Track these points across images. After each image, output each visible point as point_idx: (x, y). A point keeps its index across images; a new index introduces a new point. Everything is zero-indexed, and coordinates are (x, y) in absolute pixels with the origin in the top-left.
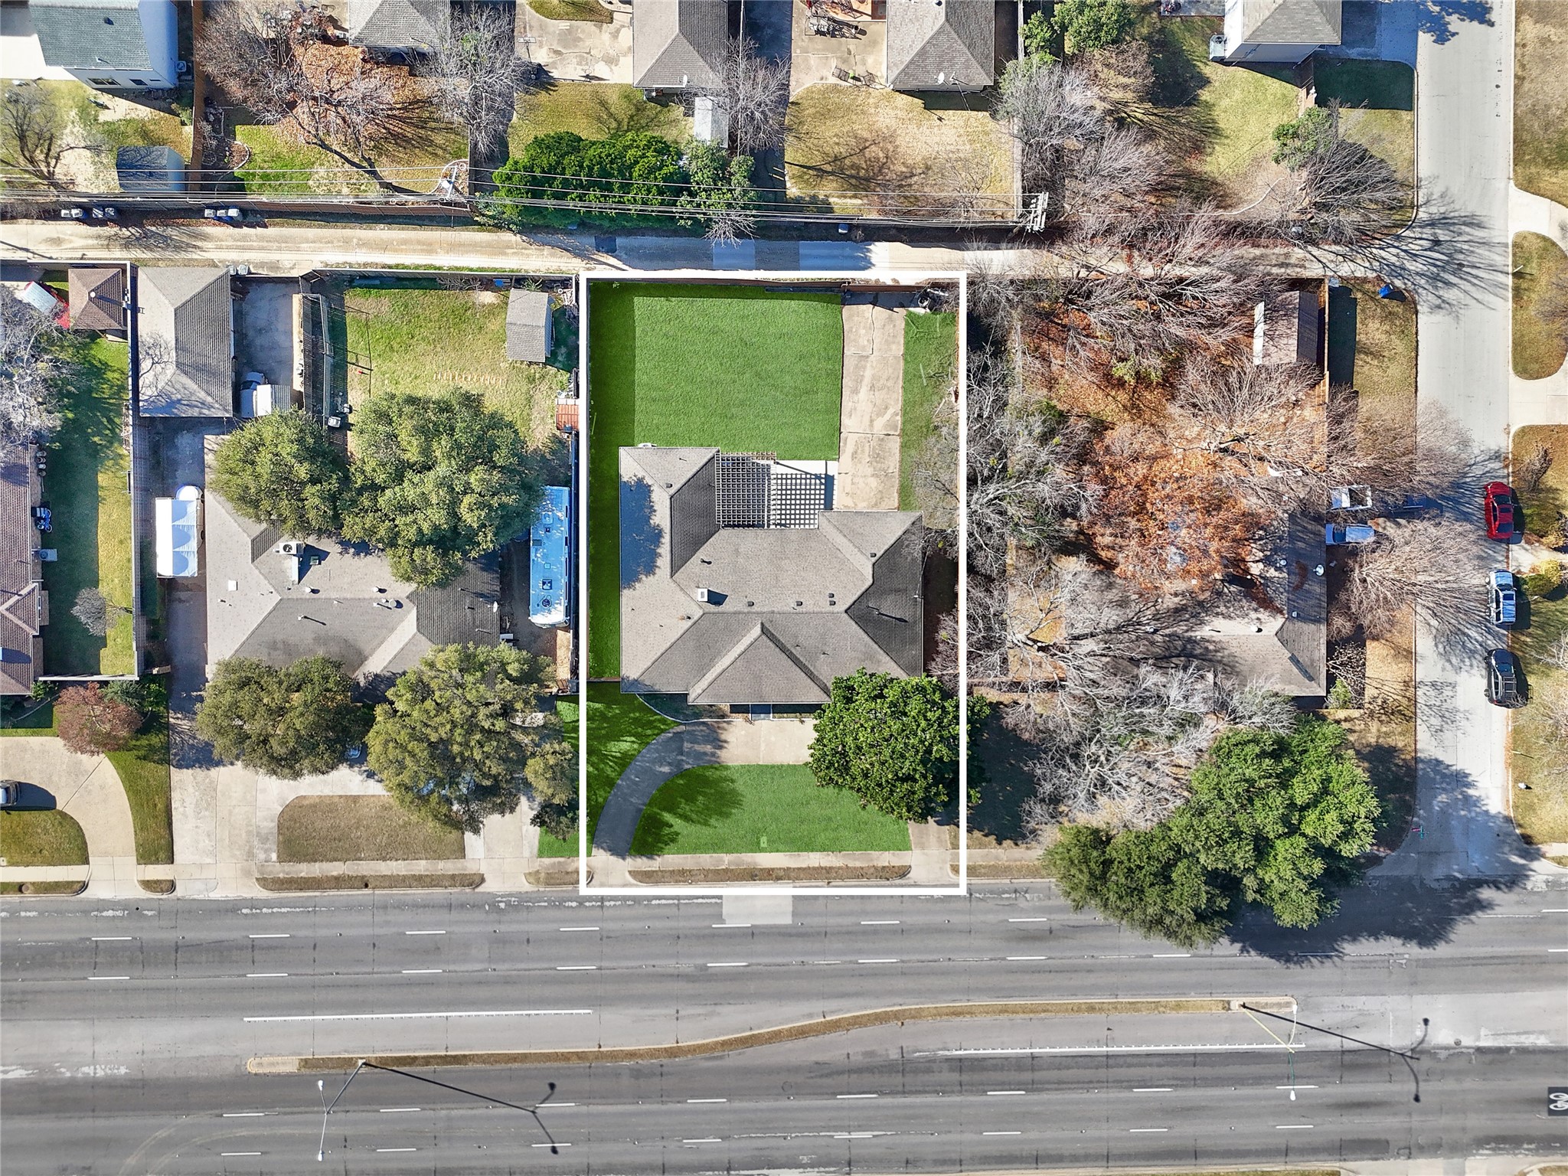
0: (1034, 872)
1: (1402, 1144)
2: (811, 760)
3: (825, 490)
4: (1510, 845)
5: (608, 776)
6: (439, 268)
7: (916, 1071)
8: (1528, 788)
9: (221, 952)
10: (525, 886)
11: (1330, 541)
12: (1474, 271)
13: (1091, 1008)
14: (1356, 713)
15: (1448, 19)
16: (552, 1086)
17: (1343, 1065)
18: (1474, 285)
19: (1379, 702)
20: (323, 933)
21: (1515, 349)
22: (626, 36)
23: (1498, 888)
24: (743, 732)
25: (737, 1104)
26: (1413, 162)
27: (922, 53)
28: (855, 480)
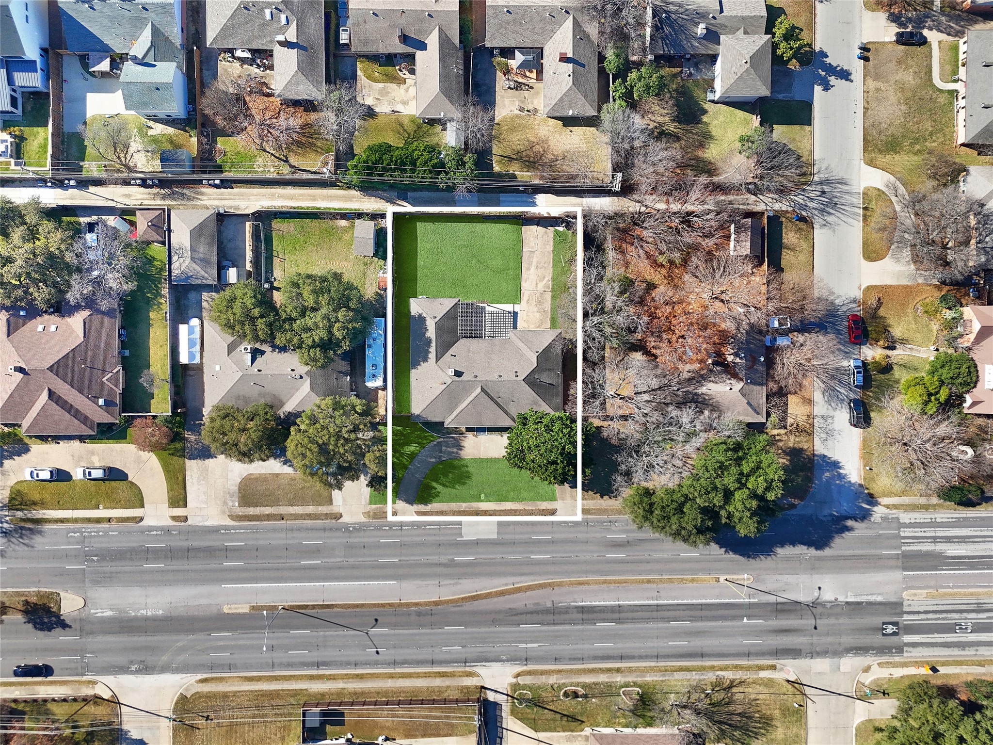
0: (619, 512)
1: (808, 651)
2: (506, 454)
3: (513, 319)
4: (862, 498)
5: (404, 464)
6: (319, 209)
7: (560, 613)
8: (870, 469)
9: (210, 552)
10: (363, 519)
11: (768, 344)
12: (843, 207)
13: (649, 581)
14: (783, 431)
15: (829, 78)
16: (376, 620)
17: (777, 610)
18: (843, 214)
19: (795, 426)
20: (261, 542)
21: (863, 247)
22: (412, 91)
23: (856, 521)
24: (472, 442)
25: (469, 630)
26: (811, 152)
27: (561, 100)
28: (529, 314)
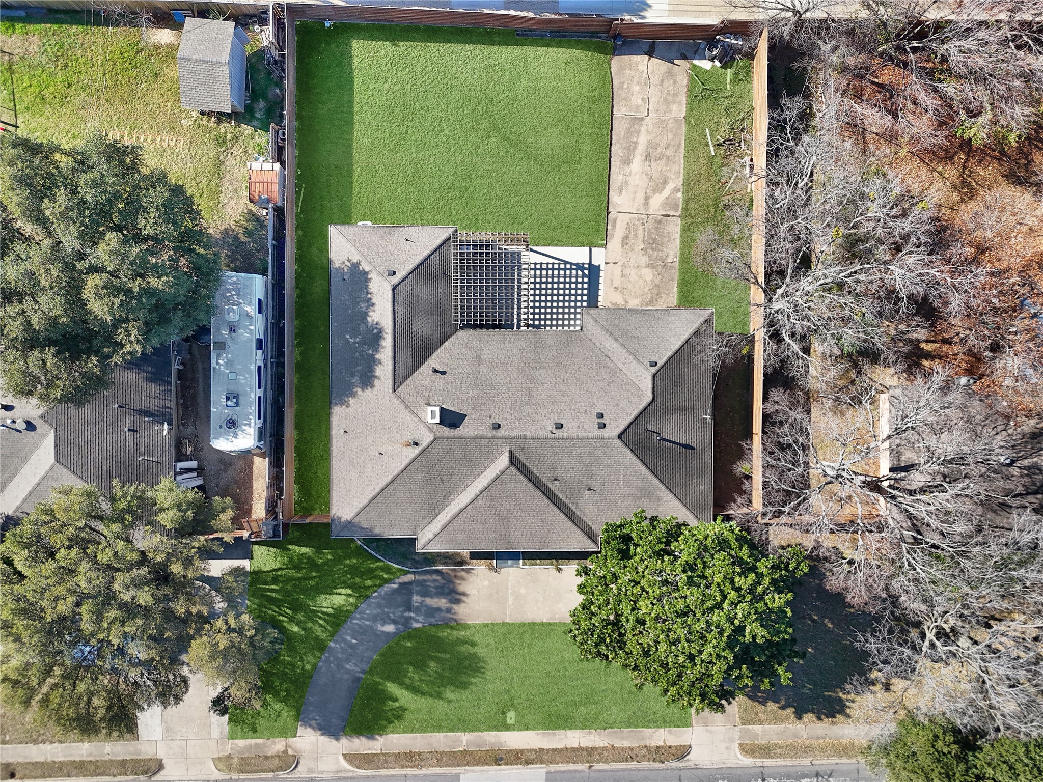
0: (840, 752)
3: (589, 283)
5: (317, 638)
10: (214, 773)
24: (486, 583)
28: (627, 271)
